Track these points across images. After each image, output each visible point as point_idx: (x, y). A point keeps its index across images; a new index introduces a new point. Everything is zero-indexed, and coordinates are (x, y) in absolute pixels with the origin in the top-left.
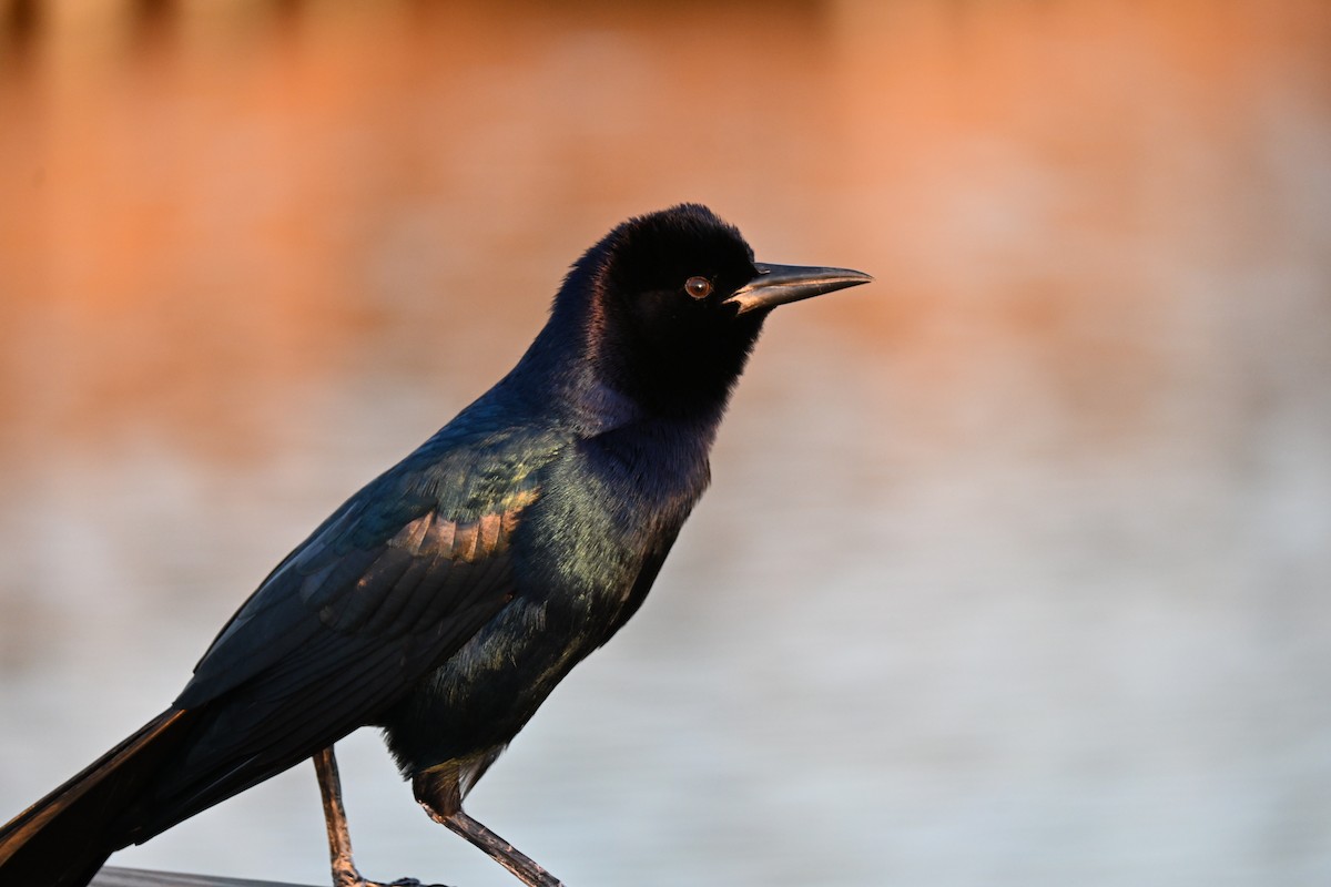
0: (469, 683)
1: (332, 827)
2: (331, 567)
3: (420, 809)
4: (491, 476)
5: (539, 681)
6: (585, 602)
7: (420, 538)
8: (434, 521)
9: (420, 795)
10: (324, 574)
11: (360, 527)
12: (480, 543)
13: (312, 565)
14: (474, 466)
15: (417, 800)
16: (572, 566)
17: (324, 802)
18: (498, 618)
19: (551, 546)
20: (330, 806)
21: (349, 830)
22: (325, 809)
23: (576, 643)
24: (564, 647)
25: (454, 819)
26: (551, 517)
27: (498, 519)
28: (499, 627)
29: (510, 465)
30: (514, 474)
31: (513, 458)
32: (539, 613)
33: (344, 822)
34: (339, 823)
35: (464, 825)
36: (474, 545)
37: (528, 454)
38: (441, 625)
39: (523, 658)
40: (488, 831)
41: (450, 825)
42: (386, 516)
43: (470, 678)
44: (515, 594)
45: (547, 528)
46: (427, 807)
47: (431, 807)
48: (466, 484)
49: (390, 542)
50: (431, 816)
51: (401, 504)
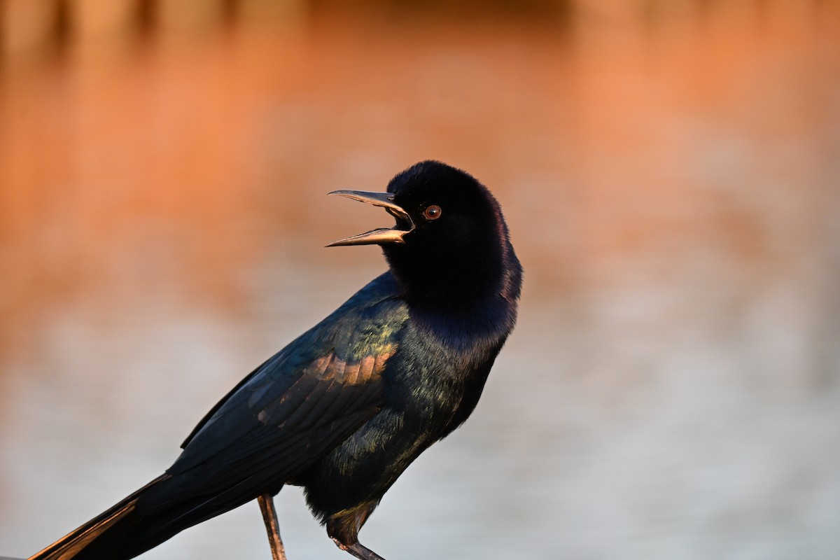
0: (354, 460)
1: (275, 551)
2: (268, 386)
3: (332, 542)
4: (368, 332)
5: (398, 460)
6: (429, 413)
7: (324, 369)
8: (333, 359)
9: (331, 533)
10: (263, 390)
11: (287, 362)
12: (361, 373)
13: (257, 385)
14: (358, 326)
15: (329, 536)
16: (419, 392)
17: (269, 536)
18: (374, 420)
19: (406, 380)
20: (273, 538)
21: (286, 553)
22: (270, 540)
23: (422, 437)
24: (415, 440)
25: (353, 547)
26: (404, 362)
27: (373, 360)
28: (374, 426)
29: (379, 326)
30: (382, 332)
31: (381, 321)
32: (398, 420)
33: (282, 548)
34: (279, 548)
35: (358, 550)
36: (357, 374)
37: (390, 319)
38: (333, 424)
39: (389, 445)
40: (375, 554)
41: (350, 551)
42: (302, 355)
43: (355, 457)
44: (383, 406)
45: (403, 369)
46: (336, 540)
47: (338, 540)
48: (352, 337)
49: (305, 371)
50: (338, 546)
51: (312, 348)
